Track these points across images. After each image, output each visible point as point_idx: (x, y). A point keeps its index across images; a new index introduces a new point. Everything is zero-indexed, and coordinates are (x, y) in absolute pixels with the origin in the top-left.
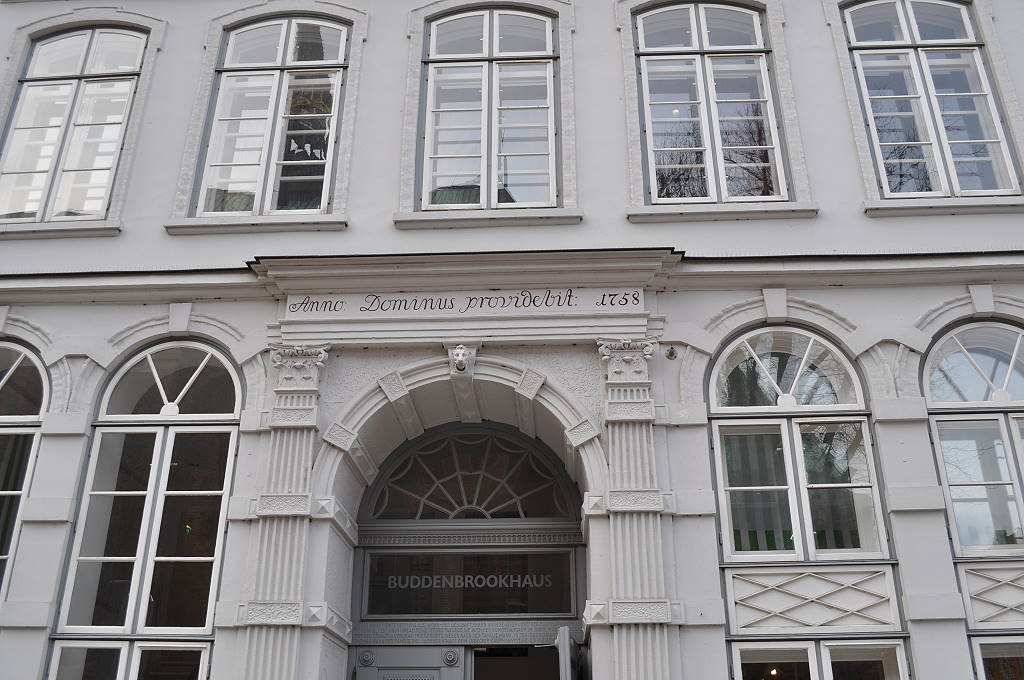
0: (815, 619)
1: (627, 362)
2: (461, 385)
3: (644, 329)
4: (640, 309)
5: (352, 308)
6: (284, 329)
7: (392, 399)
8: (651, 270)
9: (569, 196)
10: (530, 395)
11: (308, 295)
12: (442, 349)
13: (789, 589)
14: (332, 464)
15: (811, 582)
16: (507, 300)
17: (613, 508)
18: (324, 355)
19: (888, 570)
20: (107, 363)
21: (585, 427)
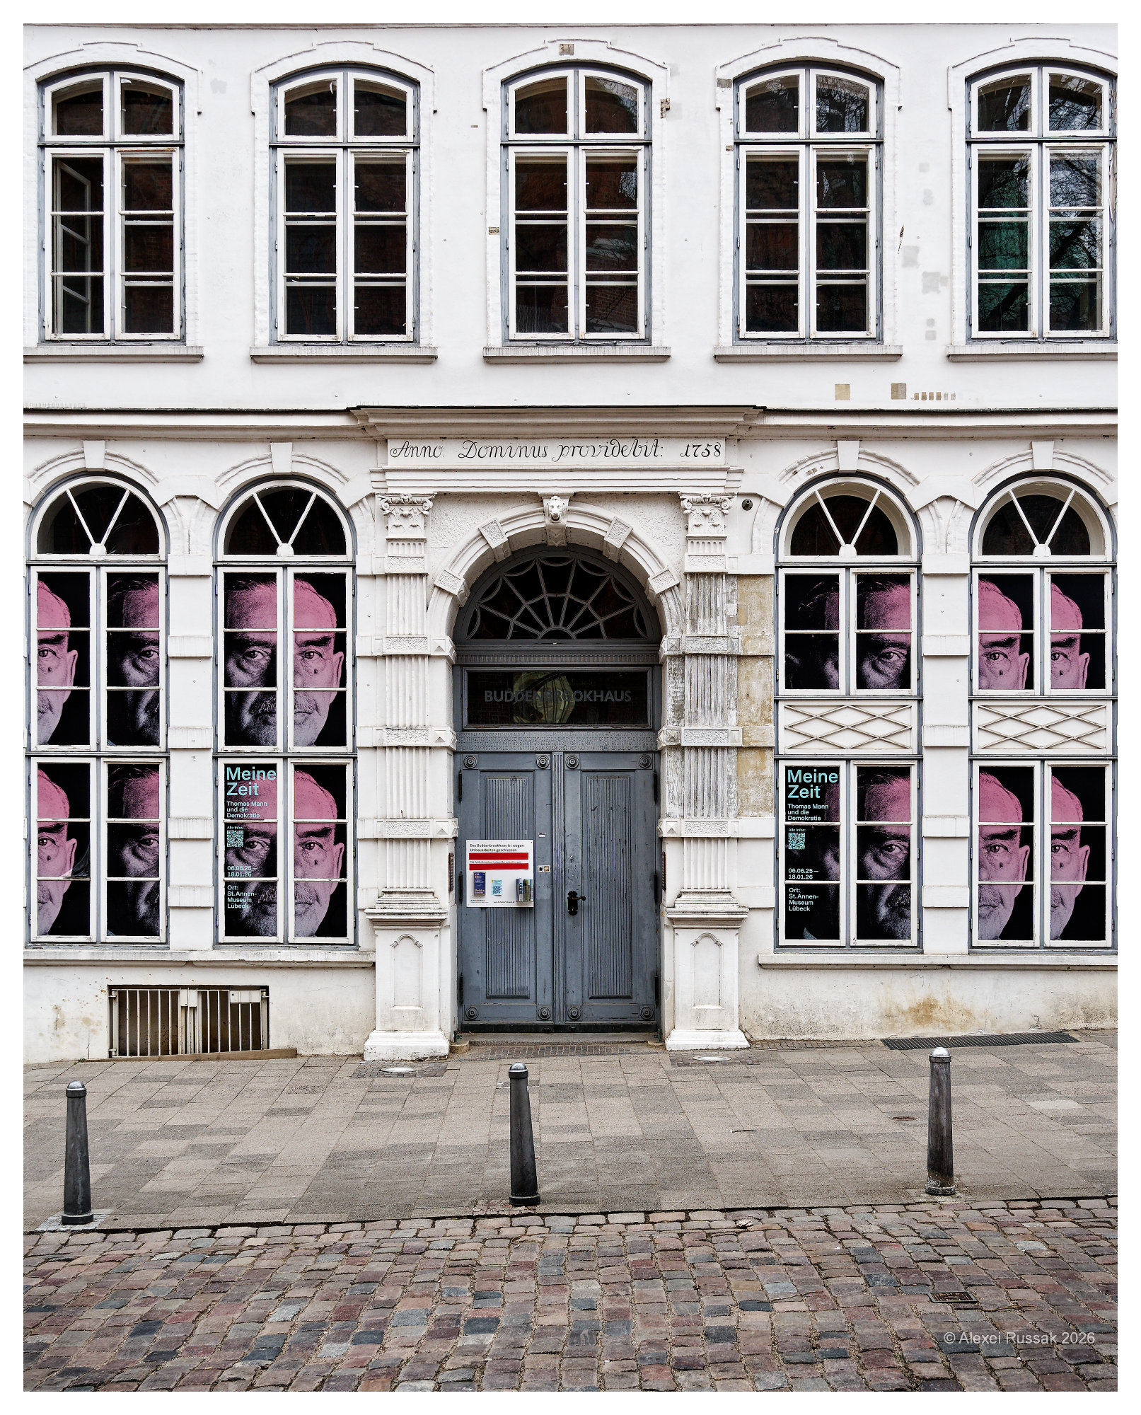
0: (848, 743)
1: (706, 515)
2: (555, 532)
3: (723, 483)
4: (721, 461)
5: (450, 454)
6: (388, 475)
7: (493, 545)
8: (734, 423)
9: (661, 331)
10: (618, 544)
11: (407, 441)
12: (537, 498)
13: (830, 717)
14: (443, 606)
15: (849, 713)
16: (597, 449)
17: (689, 651)
18: (429, 503)
19: (915, 704)
20: (218, 503)
21: (666, 576)
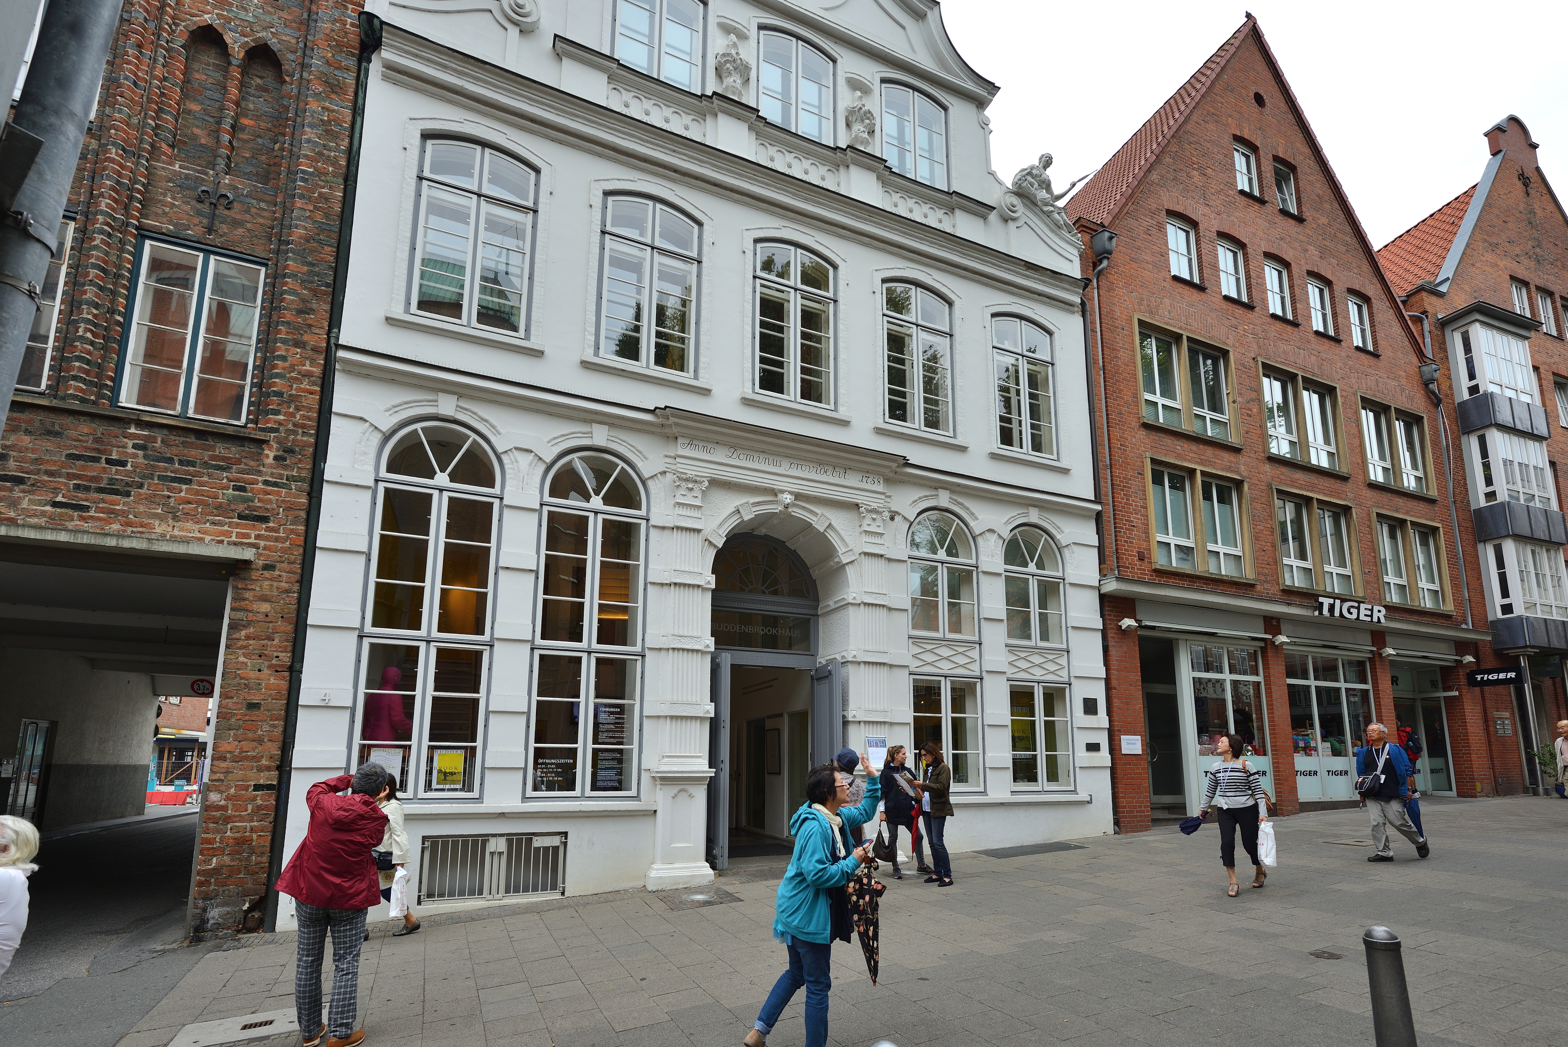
0: (945, 667)
1: (874, 519)
2: (785, 516)
3: (882, 501)
4: (880, 488)
5: (720, 455)
6: (678, 460)
7: (746, 518)
8: (890, 467)
9: (843, 405)
10: (822, 530)
11: (693, 440)
12: (774, 492)
13: (934, 651)
14: (711, 554)
15: (944, 649)
16: (812, 468)
17: (865, 601)
18: (707, 484)
19: (978, 646)
20: (549, 459)
21: (851, 553)
